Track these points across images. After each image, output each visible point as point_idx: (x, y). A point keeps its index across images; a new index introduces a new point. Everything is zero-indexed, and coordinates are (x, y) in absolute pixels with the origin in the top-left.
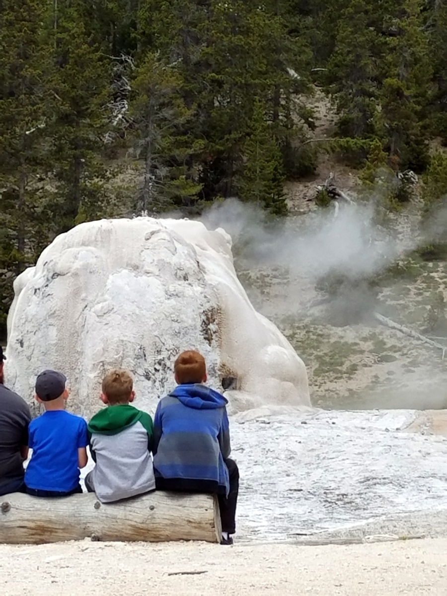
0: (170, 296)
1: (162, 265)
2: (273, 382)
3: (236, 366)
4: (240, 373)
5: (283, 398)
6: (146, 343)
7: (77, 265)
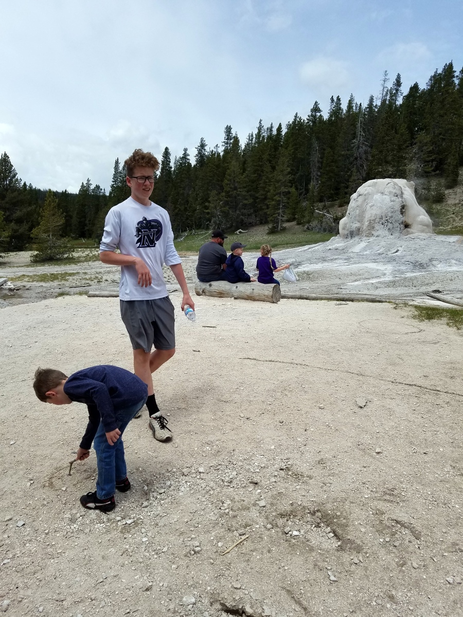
0: (391, 201)
1: (390, 192)
2: (420, 226)
3: (409, 221)
4: (410, 223)
5: (423, 231)
6: (383, 215)
7: (366, 192)
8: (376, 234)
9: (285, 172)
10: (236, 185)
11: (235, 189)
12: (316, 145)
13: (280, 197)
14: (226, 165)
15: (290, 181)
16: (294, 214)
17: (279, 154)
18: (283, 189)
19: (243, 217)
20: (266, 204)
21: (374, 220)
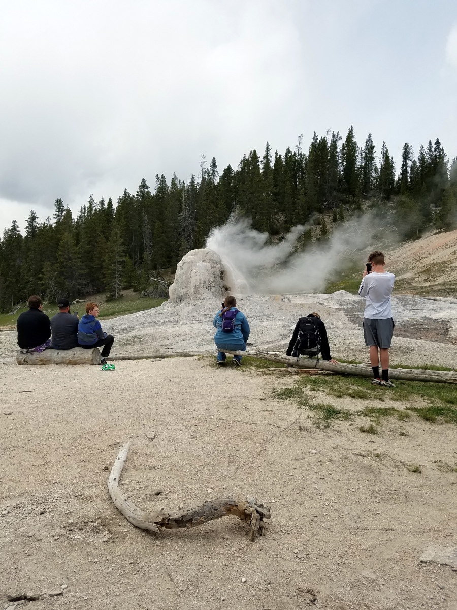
0: (212, 268)
1: (210, 260)
2: (238, 289)
3: (229, 286)
5: (241, 293)
6: (206, 280)
7: (190, 260)
8: (202, 297)
9: (119, 243)
10: (71, 255)
11: (70, 259)
12: (146, 218)
13: (115, 266)
14: (59, 236)
15: (124, 251)
16: (130, 282)
17: (112, 226)
18: (118, 259)
19: (80, 287)
20: (102, 273)
21: (199, 285)
